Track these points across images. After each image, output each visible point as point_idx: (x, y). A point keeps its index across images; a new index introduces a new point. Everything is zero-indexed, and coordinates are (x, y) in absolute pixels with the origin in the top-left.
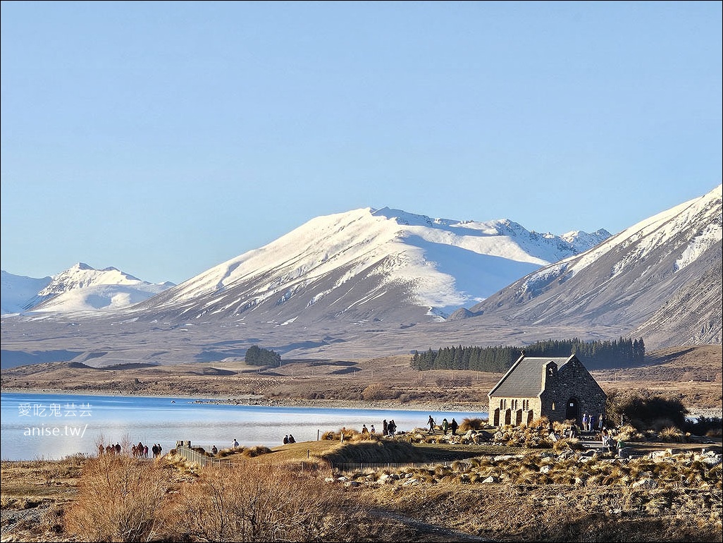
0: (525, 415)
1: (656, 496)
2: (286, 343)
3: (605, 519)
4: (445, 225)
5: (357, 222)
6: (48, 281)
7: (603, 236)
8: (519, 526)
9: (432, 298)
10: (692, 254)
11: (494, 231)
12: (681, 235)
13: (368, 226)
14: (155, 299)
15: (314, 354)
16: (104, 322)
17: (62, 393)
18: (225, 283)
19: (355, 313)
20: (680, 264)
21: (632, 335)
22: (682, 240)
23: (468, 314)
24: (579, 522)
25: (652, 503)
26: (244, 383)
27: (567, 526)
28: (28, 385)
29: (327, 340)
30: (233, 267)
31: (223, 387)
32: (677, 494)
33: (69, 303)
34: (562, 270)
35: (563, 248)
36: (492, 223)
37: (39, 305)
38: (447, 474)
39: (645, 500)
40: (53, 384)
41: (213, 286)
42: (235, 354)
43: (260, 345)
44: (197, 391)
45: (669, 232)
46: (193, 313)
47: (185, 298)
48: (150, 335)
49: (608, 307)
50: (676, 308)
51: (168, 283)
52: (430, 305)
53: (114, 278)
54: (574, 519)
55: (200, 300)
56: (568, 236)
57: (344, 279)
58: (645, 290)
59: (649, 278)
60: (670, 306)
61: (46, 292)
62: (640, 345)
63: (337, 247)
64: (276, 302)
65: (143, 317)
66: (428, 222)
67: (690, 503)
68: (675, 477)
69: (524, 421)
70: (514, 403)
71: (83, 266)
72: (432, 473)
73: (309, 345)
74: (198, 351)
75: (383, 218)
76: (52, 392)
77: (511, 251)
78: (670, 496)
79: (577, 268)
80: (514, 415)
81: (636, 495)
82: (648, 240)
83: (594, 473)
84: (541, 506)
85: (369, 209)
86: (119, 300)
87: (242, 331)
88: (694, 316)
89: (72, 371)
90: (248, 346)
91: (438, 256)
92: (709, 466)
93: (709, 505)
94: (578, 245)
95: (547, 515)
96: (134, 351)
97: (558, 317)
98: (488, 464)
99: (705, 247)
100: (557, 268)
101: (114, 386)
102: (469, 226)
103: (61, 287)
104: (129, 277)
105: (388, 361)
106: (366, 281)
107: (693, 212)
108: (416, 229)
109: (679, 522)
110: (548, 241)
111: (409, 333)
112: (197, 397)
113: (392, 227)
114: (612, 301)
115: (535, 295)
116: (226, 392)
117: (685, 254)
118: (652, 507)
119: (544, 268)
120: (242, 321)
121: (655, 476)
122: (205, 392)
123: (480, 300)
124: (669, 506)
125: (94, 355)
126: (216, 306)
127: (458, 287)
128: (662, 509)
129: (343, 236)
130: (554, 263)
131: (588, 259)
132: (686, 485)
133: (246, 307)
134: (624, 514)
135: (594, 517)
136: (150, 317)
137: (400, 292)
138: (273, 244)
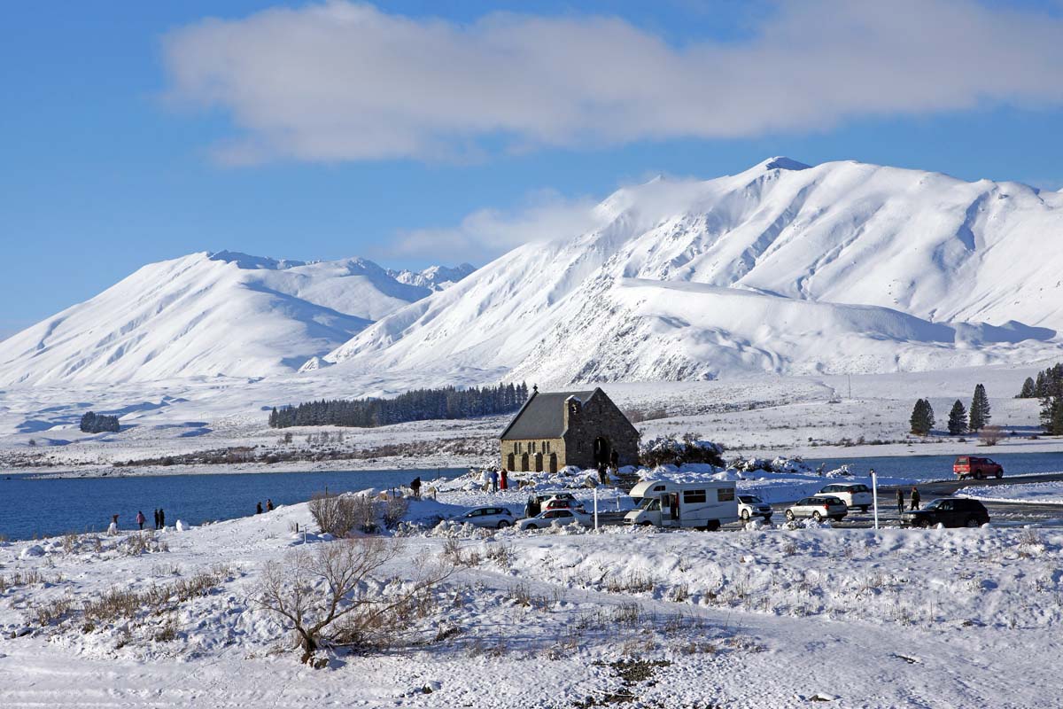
0: (546, 459)
2: (123, 406)
5: (193, 268)
13: (207, 271)
23: (322, 363)
29: (167, 400)
30: (55, 325)
43: (96, 409)
62: (523, 388)
66: (271, 265)
69: (546, 466)
70: (531, 447)
73: (146, 407)
74: (21, 421)
75: (221, 262)
80: (532, 460)
85: (205, 253)
87: (74, 399)
90: (83, 410)
108: (260, 273)
113: (233, 273)
129: (178, 284)
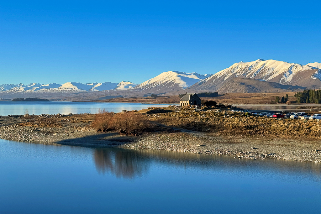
0: (186, 104)
1: (205, 119)
2: (158, 93)
3: (195, 123)
4: (185, 74)
5: (170, 73)
6: (118, 84)
7: (211, 75)
8: (178, 124)
9: (183, 86)
10: (226, 78)
11: (193, 74)
12: (225, 74)
13: (172, 74)
14: (136, 87)
15: (163, 95)
16: (128, 90)
17: (119, 102)
18: (148, 84)
19: (170, 88)
20: (225, 79)
21: (216, 92)
22: (225, 75)
23: (189, 88)
24: (190, 124)
25: (204, 120)
26: (151, 100)
27: (187, 124)
28: (114, 101)
29: (165, 93)
30: (149, 81)
31: (147, 101)
32: (209, 118)
33: (122, 88)
34: (204, 81)
35: (205, 77)
36: (192, 73)
37: (117, 88)
38: (167, 115)
39: (203, 119)
40: (118, 101)
41: (146, 84)
42: (150, 95)
43: (153, 94)
44: (142, 102)
45: (223, 74)
46: (143, 89)
47: (141, 86)
48: (135, 93)
49: (212, 87)
50: (224, 87)
51: (138, 84)
52: (182, 87)
53: (129, 83)
54: (189, 123)
55: (144, 87)
56: (205, 75)
57: (168, 83)
58: (219, 84)
59: (219, 82)
60: (223, 86)
61: (118, 86)
62: (217, 93)
63: (167, 77)
64: (156, 87)
65: (134, 90)
66: (182, 73)
67: (211, 120)
68: (209, 115)
69: (186, 105)
70: (184, 102)
71: (124, 81)
72: (165, 115)
73: (162, 94)
74: (144, 95)
75: (174, 72)
76: (118, 102)
77: (195, 77)
78: (208, 119)
79: (207, 80)
80: (184, 104)
81: (201, 118)
82: (219, 75)
83: (194, 114)
84: (183, 121)
85: (172, 71)
86: (130, 87)
87: (151, 92)
88: (227, 88)
89: (122, 99)
90: (152, 94)
91: (183, 79)
92: (216, 113)
93: (215, 120)
94: (207, 76)
95: (184, 122)
96: (133, 95)
97: (204, 89)
98: (175, 113)
99: (229, 76)
100: (204, 80)
101: (128, 101)
102: (189, 73)
103: (120, 85)
104: (132, 83)
105: (175, 96)
106: (171, 83)
107: (227, 71)
108: (180, 74)
109: (209, 124)
110: (202, 76)
111: (179, 92)
112: (142, 103)
113: (176, 74)
114: (213, 86)
115: (200, 85)
116: (147, 102)
117: (225, 78)
118: (204, 121)
119: (201, 80)
120: (151, 90)
121: (206, 115)
122: (144, 102)
123: (190, 86)
124: (207, 120)
125: (126, 96)
126: (146, 88)
127: (187, 84)
128: (206, 121)
129: (167, 76)
130: (203, 79)
131: (209, 79)
132: (211, 116)
133: (151, 88)
134: (198, 122)
135: (193, 123)
136: (135, 90)
137: (177, 85)
138: (156, 77)
